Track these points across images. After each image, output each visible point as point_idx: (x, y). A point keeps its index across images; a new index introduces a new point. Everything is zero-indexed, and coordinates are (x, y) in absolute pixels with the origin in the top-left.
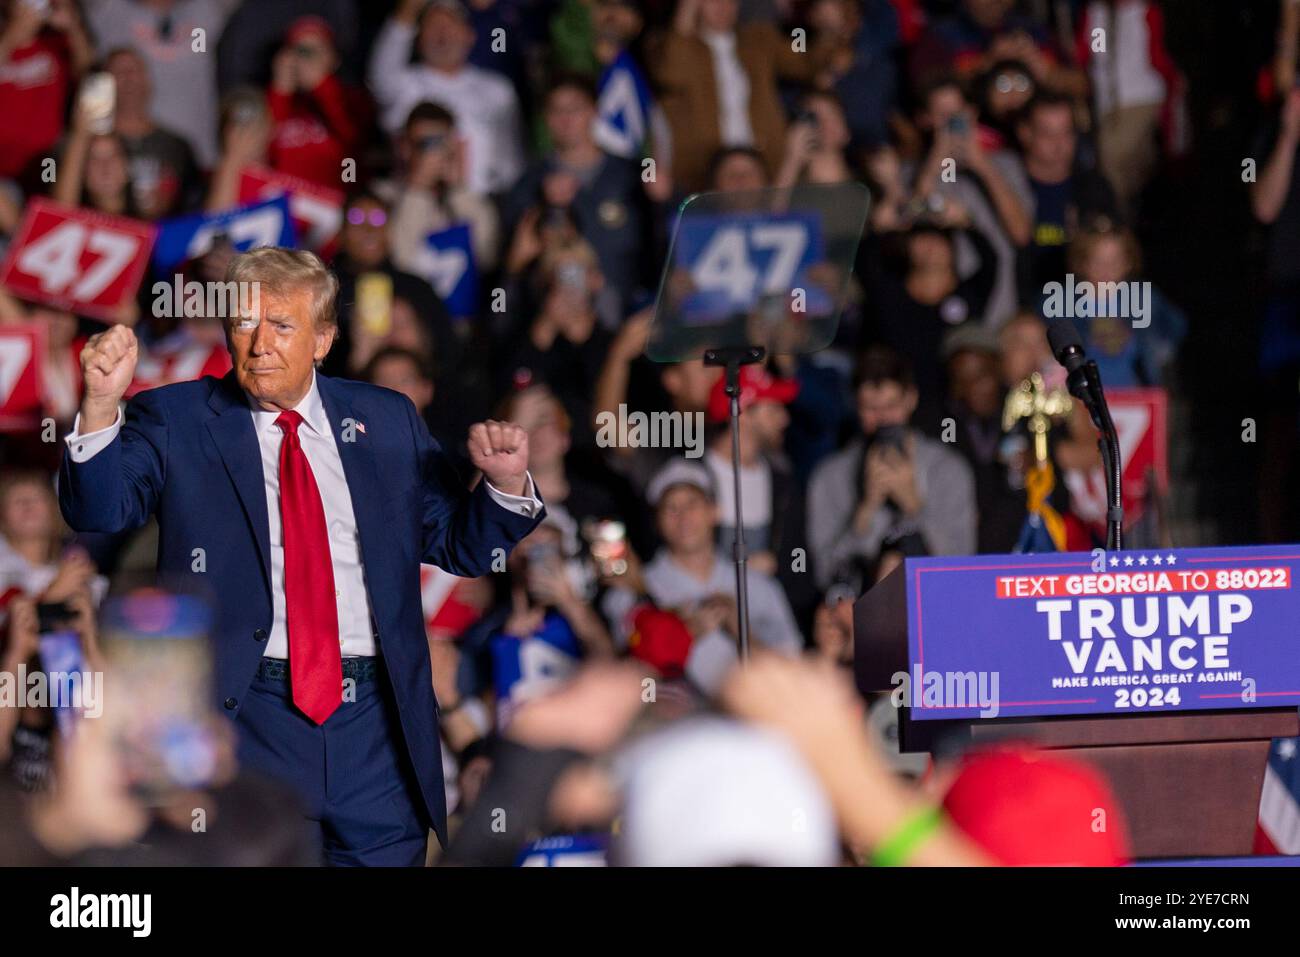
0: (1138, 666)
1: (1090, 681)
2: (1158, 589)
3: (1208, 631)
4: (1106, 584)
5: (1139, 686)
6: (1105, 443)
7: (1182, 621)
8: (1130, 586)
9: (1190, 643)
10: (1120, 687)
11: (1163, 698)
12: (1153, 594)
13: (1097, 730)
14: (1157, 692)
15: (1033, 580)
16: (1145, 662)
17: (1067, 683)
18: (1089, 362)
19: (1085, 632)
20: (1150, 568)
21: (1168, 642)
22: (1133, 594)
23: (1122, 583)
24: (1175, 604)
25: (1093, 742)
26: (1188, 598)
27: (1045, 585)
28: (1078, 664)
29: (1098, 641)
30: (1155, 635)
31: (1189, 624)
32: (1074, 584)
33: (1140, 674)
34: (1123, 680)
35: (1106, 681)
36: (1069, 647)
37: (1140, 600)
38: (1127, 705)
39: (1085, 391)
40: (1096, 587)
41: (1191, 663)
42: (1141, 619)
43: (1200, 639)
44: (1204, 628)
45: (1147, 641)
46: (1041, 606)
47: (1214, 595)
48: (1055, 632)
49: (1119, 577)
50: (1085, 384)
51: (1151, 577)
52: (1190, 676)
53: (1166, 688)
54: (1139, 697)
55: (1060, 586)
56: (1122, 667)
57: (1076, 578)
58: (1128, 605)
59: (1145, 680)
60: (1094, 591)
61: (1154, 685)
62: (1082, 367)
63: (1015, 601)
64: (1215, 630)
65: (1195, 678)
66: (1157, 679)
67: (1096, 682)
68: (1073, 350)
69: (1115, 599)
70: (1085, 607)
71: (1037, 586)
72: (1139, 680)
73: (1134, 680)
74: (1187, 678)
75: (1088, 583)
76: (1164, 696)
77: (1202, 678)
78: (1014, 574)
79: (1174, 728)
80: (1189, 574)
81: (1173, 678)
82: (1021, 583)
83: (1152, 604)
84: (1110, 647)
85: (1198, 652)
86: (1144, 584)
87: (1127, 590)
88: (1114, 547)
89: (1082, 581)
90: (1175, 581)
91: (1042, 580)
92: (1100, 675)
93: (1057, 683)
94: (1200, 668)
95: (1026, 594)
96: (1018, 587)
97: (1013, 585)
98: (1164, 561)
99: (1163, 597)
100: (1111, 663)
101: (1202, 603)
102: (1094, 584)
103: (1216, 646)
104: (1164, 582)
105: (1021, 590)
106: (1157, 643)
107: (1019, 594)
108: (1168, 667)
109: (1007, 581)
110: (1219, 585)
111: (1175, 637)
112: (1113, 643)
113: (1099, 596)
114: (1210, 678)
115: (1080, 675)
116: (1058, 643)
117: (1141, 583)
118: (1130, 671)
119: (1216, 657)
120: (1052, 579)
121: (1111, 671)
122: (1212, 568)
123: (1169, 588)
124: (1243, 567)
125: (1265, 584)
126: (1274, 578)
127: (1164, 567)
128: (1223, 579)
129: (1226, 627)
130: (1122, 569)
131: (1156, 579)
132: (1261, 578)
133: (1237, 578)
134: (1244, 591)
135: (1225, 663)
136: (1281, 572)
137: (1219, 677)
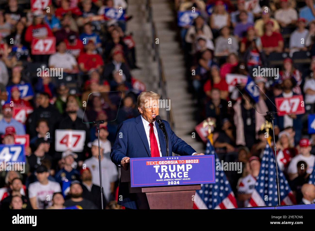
0: (172, 177)
1: (163, 180)
2: (175, 163)
4: (166, 163)
5: (172, 181)
6: (165, 137)
7: (179, 169)
8: (170, 163)
9: (181, 173)
10: (169, 181)
11: (176, 183)
12: (174, 164)
13: (164, 189)
14: (175, 182)
16: (173, 176)
17: (159, 180)
18: (163, 123)
19: (162, 171)
20: (174, 160)
21: (177, 173)
23: (169, 162)
24: (178, 166)
25: (164, 191)
26: (181, 165)
27: (155, 163)
28: (161, 177)
29: (165, 173)
30: (175, 172)
31: (181, 170)
32: (161, 163)
33: (172, 179)
34: (169, 180)
35: (166, 180)
36: (159, 174)
37: (172, 165)
38: (170, 184)
39: (162, 128)
41: (181, 176)
42: (172, 169)
43: (183, 172)
44: (184, 170)
45: (173, 173)
46: (154, 167)
47: (185, 164)
48: (157, 171)
49: (168, 161)
50: (162, 127)
51: (174, 161)
52: (181, 179)
53: (177, 181)
54: (172, 183)
55: (158, 163)
56: (169, 177)
57: (161, 162)
58: (170, 166)
59: (173, 180)
60: (164, 164)
61: (175, 181)
62: (161, 124)
63: (149, 166)
64: (186, 171)
65: (182, 179)
66: (175, 180)
67: (164, 180)
68: (160, 121)
69: (168, 165)
70: (162, 167)
72: (172, 180)
73: (171, 180)
75: (162, 162)
76: (177, 182)
77: (183, 179)
78: (149, 161)
79: (179, 188)
80: (181, 161)
81: (178, 179)
82: (151, 162)
83: (174, 166)
84: (167, 174)
85: (183, 175)
86: (173, 162)
87: (170, 164)
88: (167, 156)
90: (178, 162)
91: (154, 162)
92: (165, 179)
93: (157, 180)
94: (183, 177)
95: (152, 164)
96: (150, 163)
97: (149, 163)
98: (176, 158)
99: (176, 165)
100: (167, 177)
101: (183, 166)
102: (164, 163)
103: (186, 174)
104: (176, 162)
105: (151, 164)
106: (175, 173)
107: (150, 164)
108: (177, 177)
109: (148, 162)
110: (186, 162)
111: (179, 172)
112: (167, 173)
114: (185, 179)
115: (161, 179)
116: (157, 173)
117: (172, 162)
118: (170, 178)
119: (186, 176)
121: (167, 178)
122: (185, 160)
124: (191, 159)
125: (195, 162)
126: (196, 161)
127: (176, 159)
128: (187, 161)
129: (187, 170)
130: (169, 160)
131: (175, 162)
132: (194, 161)
133: (189, 161)
134: (191, 164)
135: (187, 177)
136: (197, 160)
137: (186, 179)
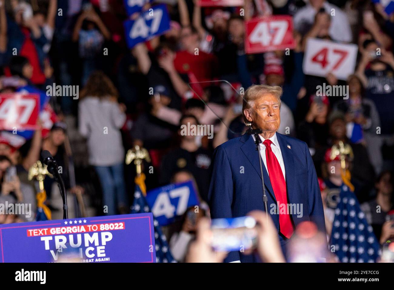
2: (81, 231)
3: (98, 245)
4: (64, 230)
7: (89, 242)
8: (72, 231)
9: (92, 249)
12: (79, 233)
15: (39, 230)
19: (58, 247)
20: (78, 224)
21: (85, 249)
22: (73, 233)
23: (69, 230)
24: (87, 236)
26: (91, 234)
27: (43, 232)
30: (80, 247)
31: (92, 242)
32: (53, 231)
36: (52, 252)
37: (75, 235)
40: (60, 232)
41: (93, 255)
42: (76, 242)
43: (95, 247)
44: (97, 244)
46: (42, 239)
47: (99, 232)
48: (47, 247)
49: (68, 228)
51: (78, 227)
52: (93, 260)
55: (48, 231)
57: (53, 229)
58: (71, 237)
63: (33, 237)
64: (100, 244)
65: (94, 260)
69: (67, 235)
70: (57, 238)
71: (41, 232)
74: (92, 261)
75: (58, 230)
77: (97, 260)
78: (33, 228)
80: (91, 226)
81: (87, 261)
82: (35, 231)
85: (95, 252)
87: (71, 232)
88: (66, 218)
89: (55, 230)
90: (87, 229)
91: (42, 230)
94: (96, 257)
95: (37, 235)
96: (34, 233)
97: (32, 232)
98: (83, 222)
99: (82, 234)
101: (96, 235)
102: (60, 231)
103: (101, 250)
104: (83, 229)
105: (35, 234)
106: (81, 250)
107: (35, 235)
108: (85, 257)
109: (31, 231)
110: (101, 229)
111: (87, 247)
113: (62, 234)
114: (99, 260)
116: (49, 251)
117: (75, 229)
119: (101, 253)
120: (46, 230)
122: (99, 224)
123: (85, 231)
124: (109, 223)
125: (117, 228)
126: (119, 226)
127: (83, 224)
128: (102, 227)
129: (104, 243)
130: (69, 225)
131: (80, 228)
132: (115, 226)
133: (107, 227)
134: (109, 231)
135: (104, 255)
136: (122, 224)
137: (102, 260)
